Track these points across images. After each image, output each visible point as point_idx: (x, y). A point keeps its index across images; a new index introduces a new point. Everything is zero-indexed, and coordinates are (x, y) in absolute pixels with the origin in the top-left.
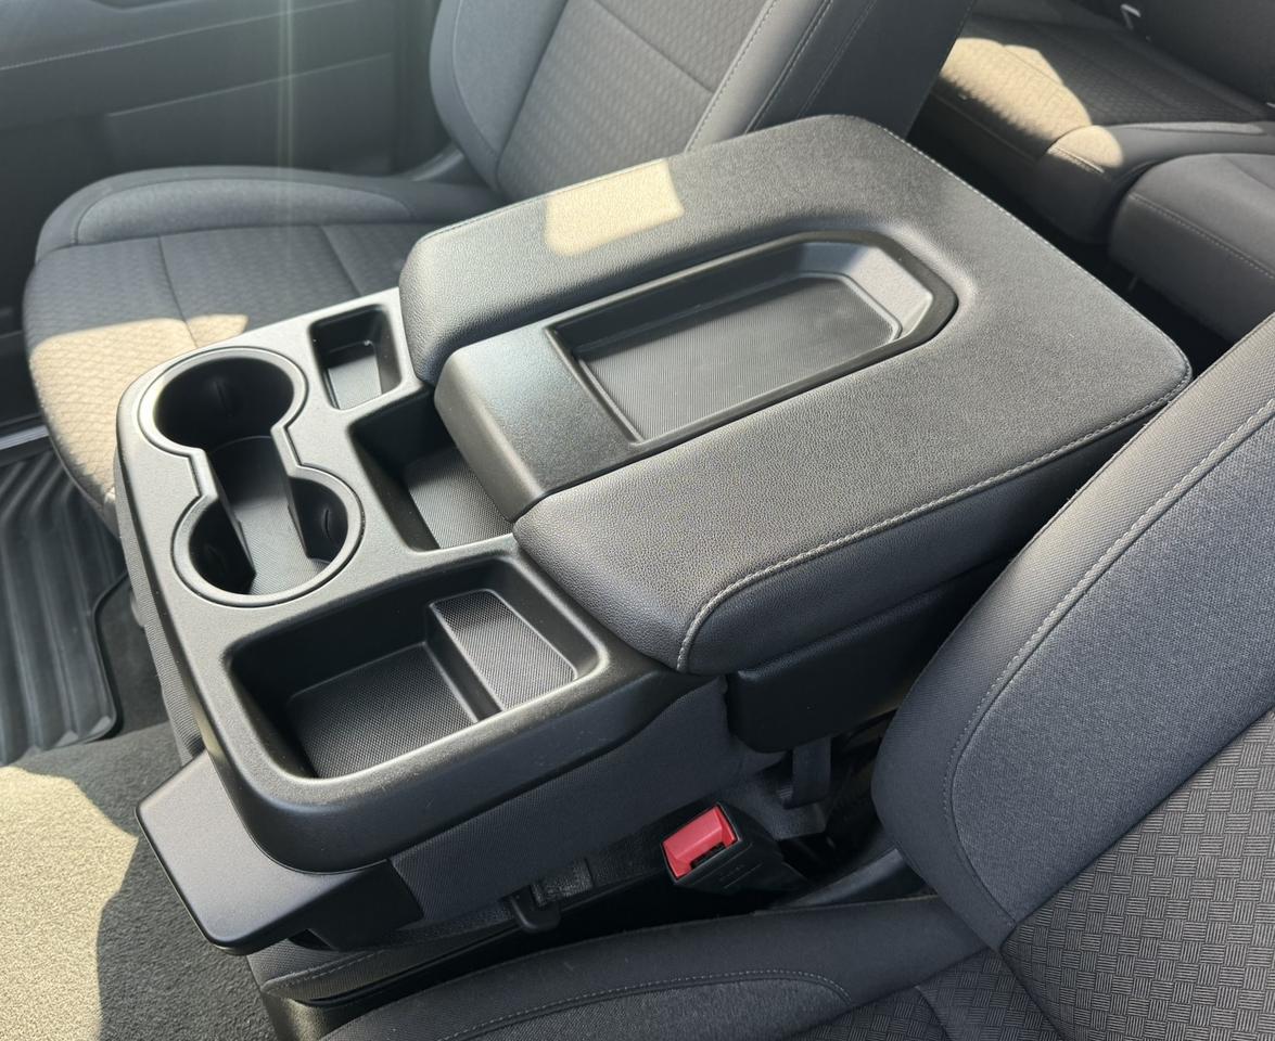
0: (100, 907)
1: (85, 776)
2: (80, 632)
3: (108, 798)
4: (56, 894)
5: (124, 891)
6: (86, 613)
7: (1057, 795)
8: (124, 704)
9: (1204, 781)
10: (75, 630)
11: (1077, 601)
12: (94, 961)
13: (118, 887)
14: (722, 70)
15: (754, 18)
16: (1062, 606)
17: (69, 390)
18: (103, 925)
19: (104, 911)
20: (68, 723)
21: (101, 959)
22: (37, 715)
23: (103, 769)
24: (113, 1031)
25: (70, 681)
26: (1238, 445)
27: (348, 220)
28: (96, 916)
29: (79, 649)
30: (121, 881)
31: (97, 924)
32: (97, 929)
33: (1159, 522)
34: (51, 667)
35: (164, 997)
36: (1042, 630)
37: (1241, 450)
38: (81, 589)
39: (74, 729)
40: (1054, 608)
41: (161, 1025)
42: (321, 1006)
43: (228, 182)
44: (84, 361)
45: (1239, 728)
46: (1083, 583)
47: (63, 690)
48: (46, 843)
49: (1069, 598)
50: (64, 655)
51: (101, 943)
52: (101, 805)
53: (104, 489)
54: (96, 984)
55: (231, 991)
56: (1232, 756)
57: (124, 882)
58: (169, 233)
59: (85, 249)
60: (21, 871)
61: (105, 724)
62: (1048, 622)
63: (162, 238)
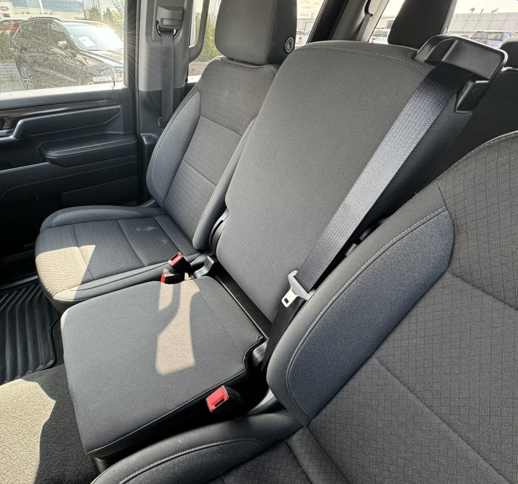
0: (42, 424)
1: (42, 381)
2: (47, 333)
3: (48, 388)
4: (30, 421)
5: (50, 419)
6: (49, 328)
7: (317, 380)
8: (57, 356)
9: (357, 376)
10: (45, 333)
11: (316, 325)
12: (39, 444)
13: (49, 417)
14: (218, 181)
15: (226, 168)
16: (312, 326)
17: (45, 267)
18: (43, 431)
19: (44, 426)
20: (40, 362)
21: (41, 443)
22: (32, 360)
23: (47, 378)
24: (43, 468)
25: (42, 349)
26: (353, 282)
27: (124, 218)
28: (41, 428)
29: (46, 339)
30: (49, 415)
31: (41, 430)
32: (41, 432)
33: (335, 303)
34: (37, 345)
35: (60, 455)
36: (307, 333)
37: (354, 283)
38: (48, 321)
39: (42, 364)
40: (310, 327)
41: (58, 464)
42: (105, 459)
43: (93, 209)
44: (50, 259)
45: (365, 360)
46: (317, 320)
47: (40, 352)
48: (28, 404)
49: (314, 324)
50: (41, 341)
51: (42, 437)
52: (46, 390)
53: (53, 295)
54: (39, 451)
55: (81, 451)
56: (364, 368)
57: (51, 415)
58: (77, 223)
59: (53, 228)
60: (19, 414)
61: (51, 362)
62: (309, 331)
63: (75, 225)
